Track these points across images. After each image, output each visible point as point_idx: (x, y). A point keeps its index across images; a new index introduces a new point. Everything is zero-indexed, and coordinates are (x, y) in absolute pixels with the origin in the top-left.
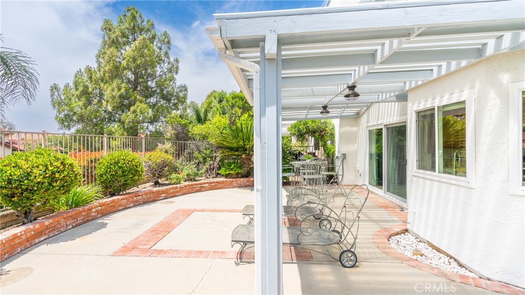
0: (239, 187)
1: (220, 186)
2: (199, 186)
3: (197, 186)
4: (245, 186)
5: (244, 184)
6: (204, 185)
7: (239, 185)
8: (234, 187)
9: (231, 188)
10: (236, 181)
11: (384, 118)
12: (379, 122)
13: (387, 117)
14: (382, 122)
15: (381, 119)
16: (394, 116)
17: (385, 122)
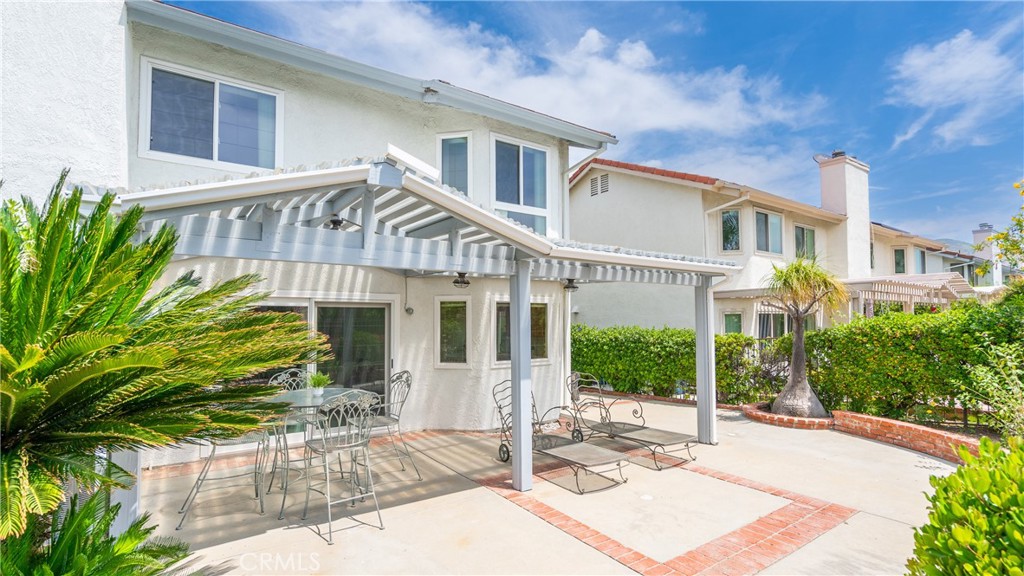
11: (314, 289)
12: (294, 293)
13: (327, 288)
14: (307, 294)
15: (302, 288)
16: (351, 290)
17: (320, 296)
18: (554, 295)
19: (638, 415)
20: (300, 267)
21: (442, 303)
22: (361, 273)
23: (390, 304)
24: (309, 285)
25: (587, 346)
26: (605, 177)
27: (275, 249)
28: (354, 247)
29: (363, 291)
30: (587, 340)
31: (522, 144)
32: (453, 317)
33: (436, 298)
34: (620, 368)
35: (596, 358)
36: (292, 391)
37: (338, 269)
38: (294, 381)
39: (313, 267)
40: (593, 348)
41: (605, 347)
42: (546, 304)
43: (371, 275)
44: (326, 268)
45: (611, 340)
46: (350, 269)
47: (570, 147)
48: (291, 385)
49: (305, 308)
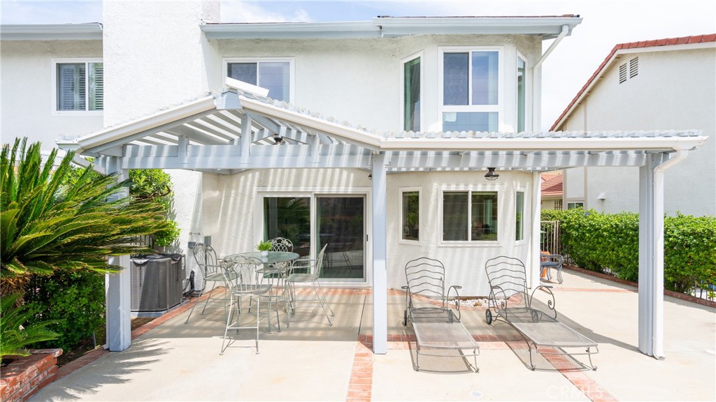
11: (314, 186)
12: (302, 189)
13: (323, 185)
14: (310, 189)
15: (307, 186)
16: (339, 185)
17: (318, 190)
18: (506, 184)
19: (552, 307)
20: (305, 172)
21: (404, 193)
22: (345, 173)
23: (366, 195)
24: (311, 183)
25: (589, 231)
26: (634, 62)
27: (186, 162)
28: (236, 156)
29: (347, 185)
30: (591, 225)
31: (471, 49)
32: (412, 204)
33: (400, 189)
34: (621, 255)
35: (598, 243)
36: (277, 252)
37: (329, 171)
38: (279, 245)
39: (314, 170)
40: (595, 234)
41: (605, 233)
42: (496, 192)
43: (352, 175)
44: (322, 171)
45: (612, 226)
46: (337, 171)
47: (543, 42)
48: (277, 248)
49: (309, 199)
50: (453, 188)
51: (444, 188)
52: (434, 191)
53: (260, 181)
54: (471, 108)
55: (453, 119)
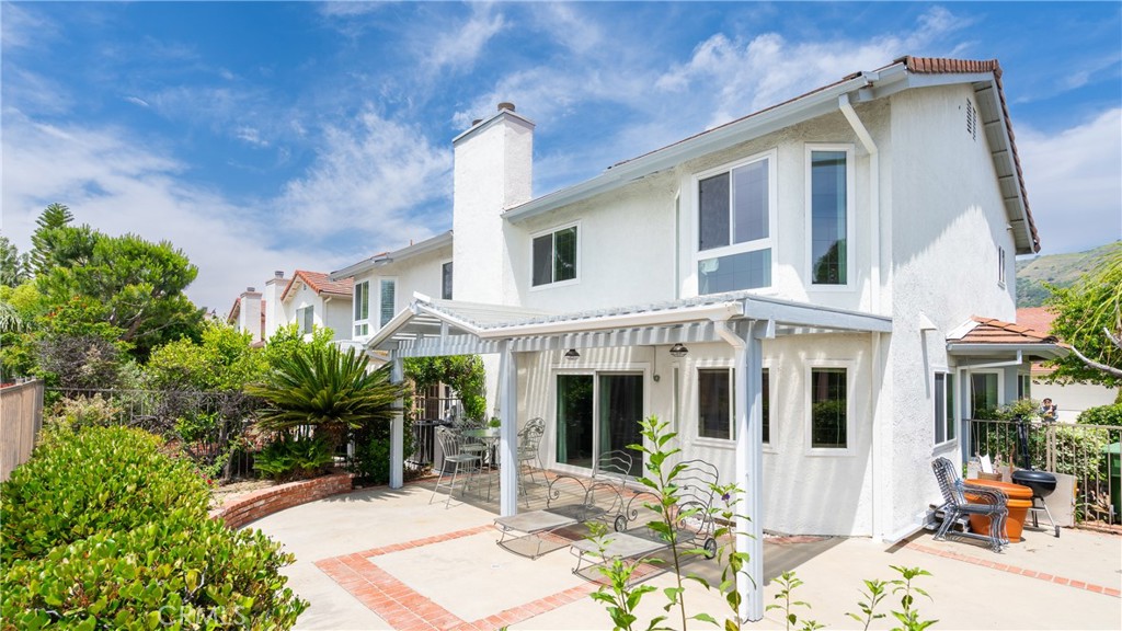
0: (323, 497)
1: (286, 500)
2: (249, 507)
3: (245, 509)
4: (335, 494)
5: (334, 488)
6: (257, 504)
7: (324, 494)
8: (315, 499)
9: (307, 502)
10: (320, 482)
11: (597, 362)
12: (587, 365)
13: (604, 360)
14: (593, 365)
16: (617, 361)
17: (599, 368)
23: (641, 372)
24: (594, 358)
29: (625, 361)
31: (729, 167)
33: (672, 365)
42: (767, 369)
49: (592, 376)
50: (709, 364)
51: (699, 364)
52: (687, 367)
53: (554, 357)
54: (734, 249)
55: (712, 267)
